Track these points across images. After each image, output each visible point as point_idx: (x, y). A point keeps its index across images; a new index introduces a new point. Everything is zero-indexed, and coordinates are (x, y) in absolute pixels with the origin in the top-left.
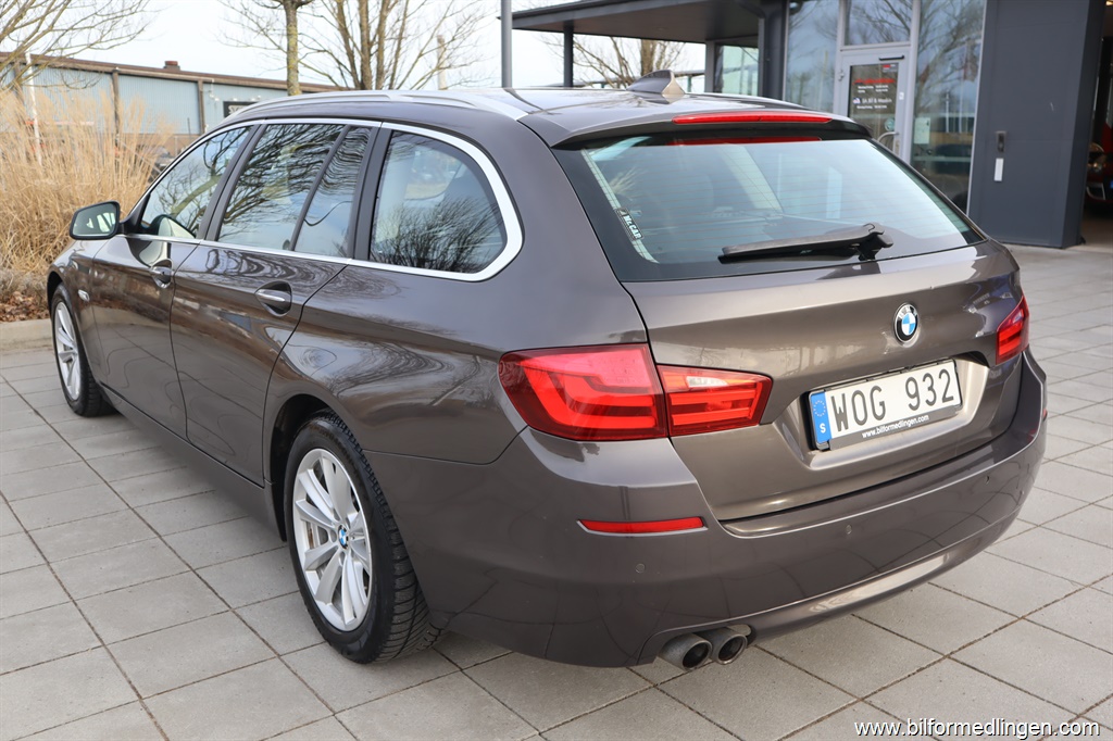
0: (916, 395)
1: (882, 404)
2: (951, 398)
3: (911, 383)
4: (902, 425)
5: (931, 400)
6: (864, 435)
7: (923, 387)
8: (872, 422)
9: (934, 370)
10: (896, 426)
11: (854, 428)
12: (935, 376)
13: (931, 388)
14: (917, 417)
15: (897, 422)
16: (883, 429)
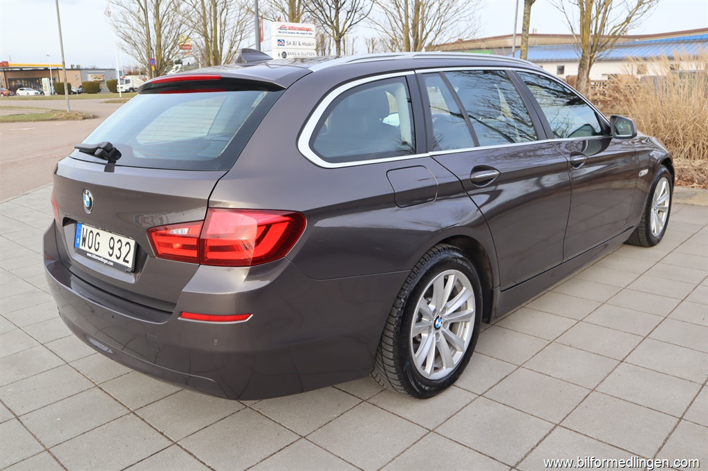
0: (112, 248)
1: (99, 243)
2: (127, 262)
3: (112, 240)
4: (102, 260)
5: (118, 256)
6: (88, 254)
7: (117, 246)
8: (92, 250)
9: (124, 240)
10: (99, 259)
11: (86, 249)
12: (124, 244)
13: (120, 249)
14: (109, 260)
15: (100, 257)
16: (94, 257)
